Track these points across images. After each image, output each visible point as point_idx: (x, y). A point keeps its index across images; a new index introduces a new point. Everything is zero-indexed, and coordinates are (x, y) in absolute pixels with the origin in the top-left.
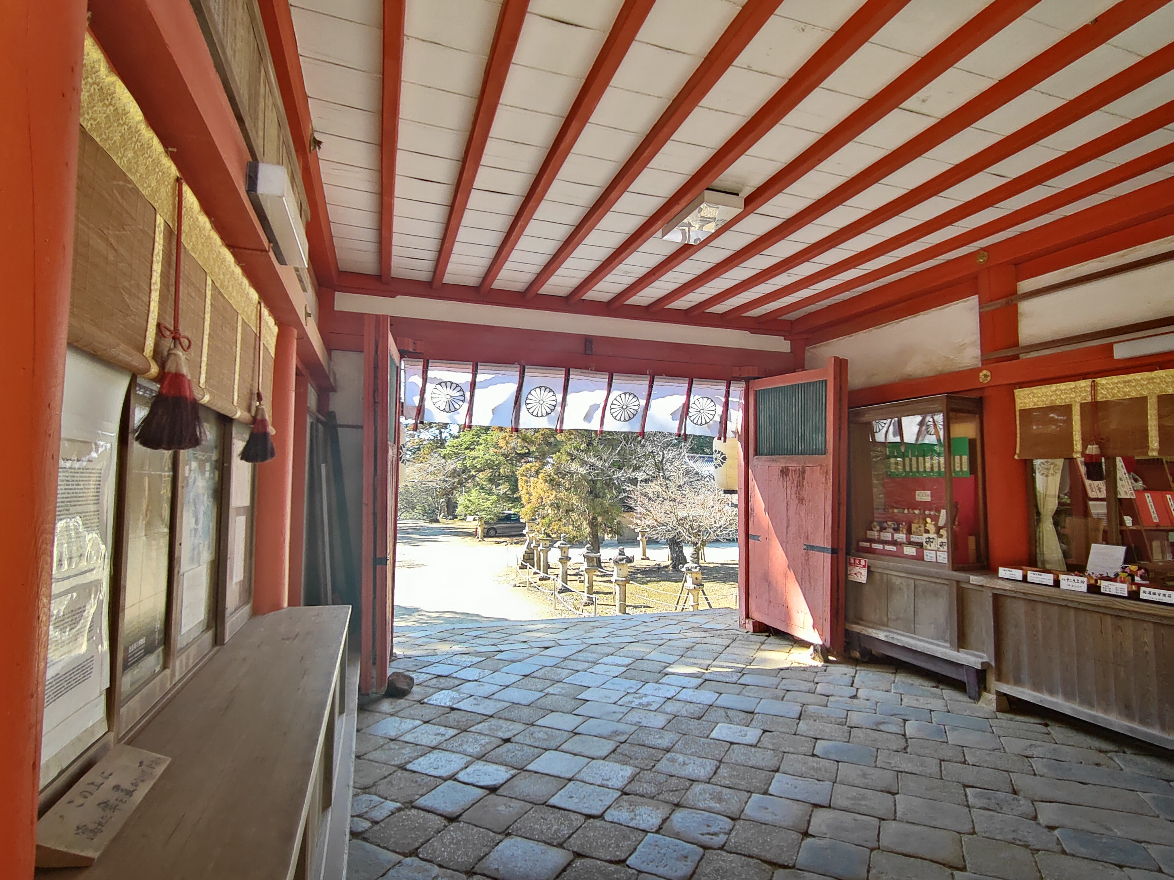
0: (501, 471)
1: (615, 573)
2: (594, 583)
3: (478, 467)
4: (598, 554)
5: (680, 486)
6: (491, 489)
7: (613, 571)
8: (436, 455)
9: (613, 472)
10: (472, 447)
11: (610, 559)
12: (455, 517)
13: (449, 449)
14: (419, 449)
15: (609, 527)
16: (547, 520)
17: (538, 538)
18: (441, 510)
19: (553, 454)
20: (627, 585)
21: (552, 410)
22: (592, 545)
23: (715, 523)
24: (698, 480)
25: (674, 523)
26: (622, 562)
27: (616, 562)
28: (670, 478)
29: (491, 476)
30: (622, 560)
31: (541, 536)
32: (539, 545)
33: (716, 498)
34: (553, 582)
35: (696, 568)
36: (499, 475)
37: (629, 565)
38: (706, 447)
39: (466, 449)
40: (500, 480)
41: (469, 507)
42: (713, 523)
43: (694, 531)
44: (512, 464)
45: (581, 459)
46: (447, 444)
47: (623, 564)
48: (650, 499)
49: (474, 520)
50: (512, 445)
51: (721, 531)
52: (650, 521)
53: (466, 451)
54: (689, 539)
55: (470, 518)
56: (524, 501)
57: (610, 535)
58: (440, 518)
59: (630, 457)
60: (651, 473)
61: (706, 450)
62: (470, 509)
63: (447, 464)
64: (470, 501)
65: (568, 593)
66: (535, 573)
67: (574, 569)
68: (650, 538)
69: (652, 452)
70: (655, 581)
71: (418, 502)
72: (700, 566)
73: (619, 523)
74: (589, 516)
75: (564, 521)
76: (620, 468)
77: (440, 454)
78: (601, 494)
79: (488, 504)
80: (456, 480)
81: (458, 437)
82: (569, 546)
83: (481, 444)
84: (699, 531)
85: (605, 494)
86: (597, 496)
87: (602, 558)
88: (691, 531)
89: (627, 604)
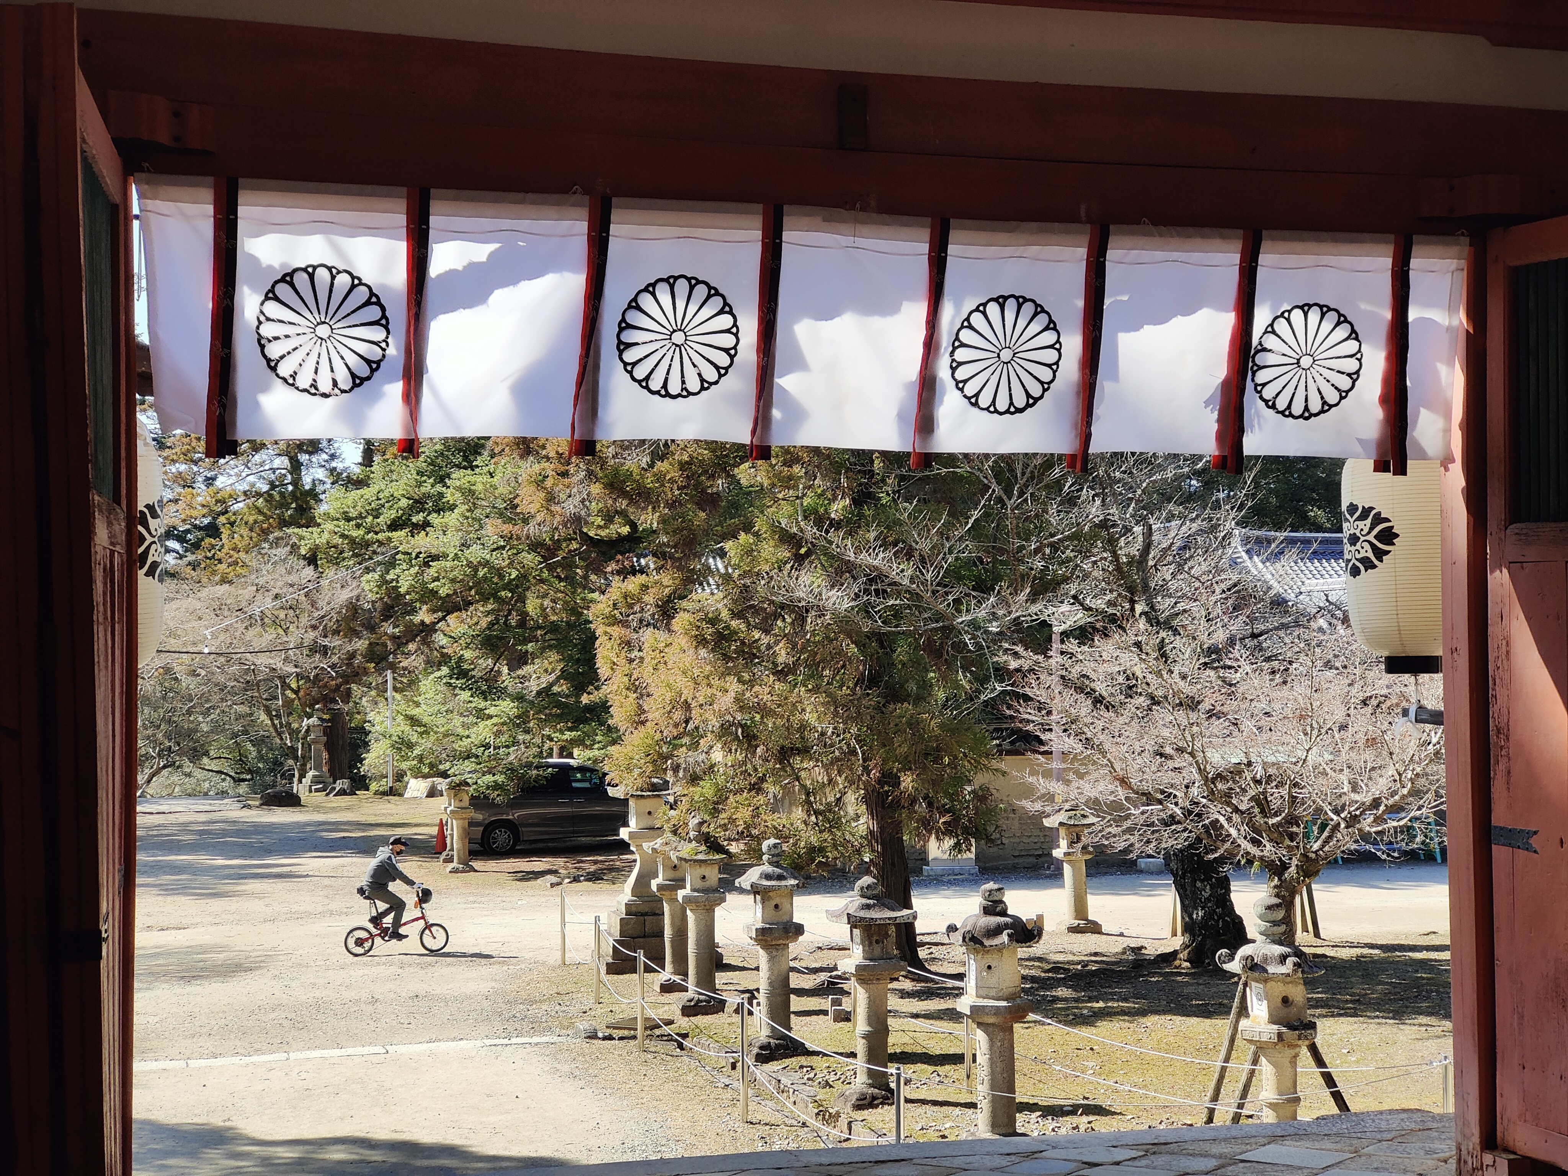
0: (532, 605)
1: (970, 984)
2: (890, 1021)
3: (443, 592)
4: (906, 912)
5: (1213, 650)
6: (492, 677)
7: (960, 977)
8: (282, 551)
9: (958, 601)
10: (417, 518)
11: (952, 929)
12: (360, 783)
13: (329, 526)
14: (213, 530)
15: (943, 811)
16: (706, 789)
17: (673, 856)
18: (306, 758)
19: (724, 537)
20: (1017, 1026)
21: (722, 372)
22: (882, 877)
23: (1355, 788)
24: (1284, 626)
25: (1194, 791)
26: (997, 941)
27: (974, 939)
28: (1175, 623)
29: (491, 625)
30: (996, 931)
31: (687, 849)
32: (680, 883)
33: (1357, 694)
34: (737, 1019)
35: (1283, 959)
36: (522, 624)
37: (1023, 952)
38: (1313, 502)
39: (394, 526)
40: (526, 641)
41: (410, 746)
42: (1346, 788)
43: (1272, 821)
44: (570, 579)
45: (833, 557)
46: (323, 508)
47: (1000, 948)
48: (1098, 701)
49: (432, 793)
50: (571, 507)
51: (1378, 820)
52: (1101, 787)
53: (395, 535)
54: (1254, 851)
55: (416, 787)
56: (618, 717)
57: (949, 842)
58: (301, 788)
59: (1018, 543)
60: (1099, 603)
61: (1314, 512)
62: (417, 751)
63: (324, 583)
64: (414, 721)
65: (794, 1062)
66: (667, 988)
67: (815, 971)
68: (1100, 850)
69: (1105, 524)
70: (1124, 1012)
71: (217, 728)
72: (1298, 953)
73: (982, 796)
74: (867, 770)
75: (772, 789)
76: (984, 588)
77: (295, 548)
78: (912, 687)
79: (483, 731)
80: (361, 645)
81: (360, 483)
82: (793, 882)
83: (452, 508)
84: (1293, 820)
85: (926, 687)
86: (895, 695)
87: (920, 927)
88: (1259, 819)
89: (1020, 1098)
